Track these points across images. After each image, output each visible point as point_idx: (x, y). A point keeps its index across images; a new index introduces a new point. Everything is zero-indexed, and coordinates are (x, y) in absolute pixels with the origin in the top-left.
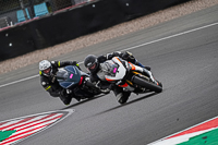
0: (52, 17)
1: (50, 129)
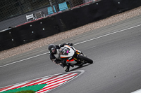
0: (70, 11)
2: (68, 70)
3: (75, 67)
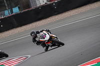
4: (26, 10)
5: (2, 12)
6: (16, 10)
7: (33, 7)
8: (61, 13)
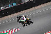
0: (17, 6)
1: (17, 32)
2: (24, 26)
3: (27, 24)
4: (20, 4)
5: (7, 5)
6: (14, 4)
7: (23, 3)
8: (37, 6)
